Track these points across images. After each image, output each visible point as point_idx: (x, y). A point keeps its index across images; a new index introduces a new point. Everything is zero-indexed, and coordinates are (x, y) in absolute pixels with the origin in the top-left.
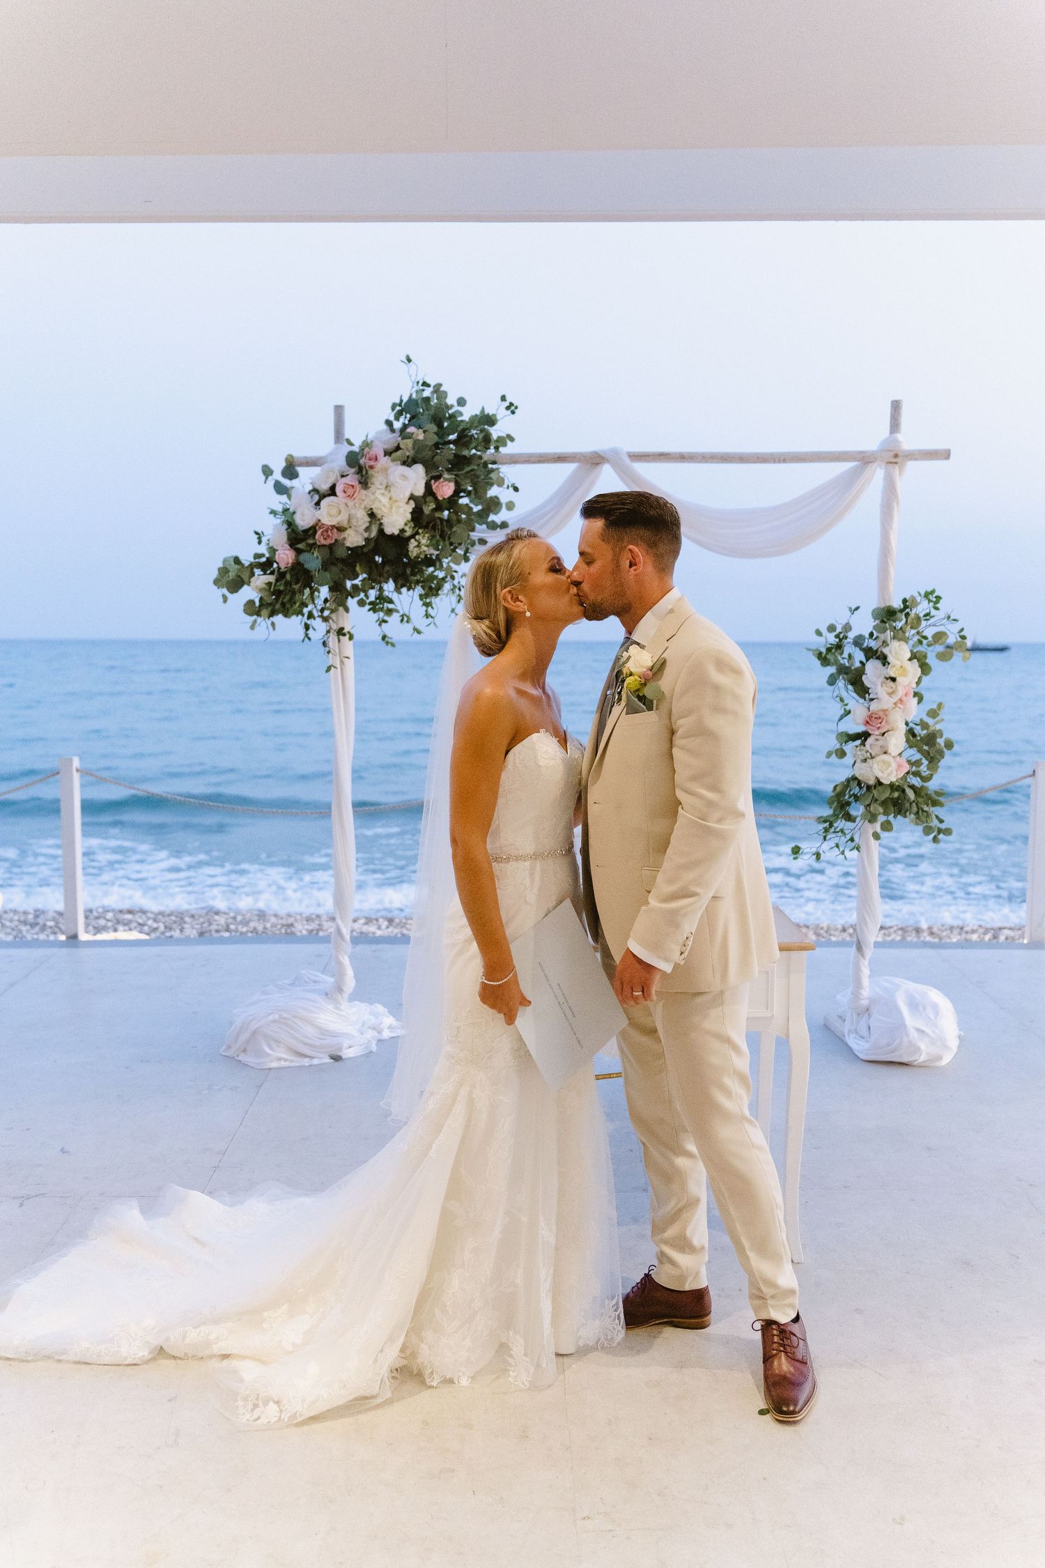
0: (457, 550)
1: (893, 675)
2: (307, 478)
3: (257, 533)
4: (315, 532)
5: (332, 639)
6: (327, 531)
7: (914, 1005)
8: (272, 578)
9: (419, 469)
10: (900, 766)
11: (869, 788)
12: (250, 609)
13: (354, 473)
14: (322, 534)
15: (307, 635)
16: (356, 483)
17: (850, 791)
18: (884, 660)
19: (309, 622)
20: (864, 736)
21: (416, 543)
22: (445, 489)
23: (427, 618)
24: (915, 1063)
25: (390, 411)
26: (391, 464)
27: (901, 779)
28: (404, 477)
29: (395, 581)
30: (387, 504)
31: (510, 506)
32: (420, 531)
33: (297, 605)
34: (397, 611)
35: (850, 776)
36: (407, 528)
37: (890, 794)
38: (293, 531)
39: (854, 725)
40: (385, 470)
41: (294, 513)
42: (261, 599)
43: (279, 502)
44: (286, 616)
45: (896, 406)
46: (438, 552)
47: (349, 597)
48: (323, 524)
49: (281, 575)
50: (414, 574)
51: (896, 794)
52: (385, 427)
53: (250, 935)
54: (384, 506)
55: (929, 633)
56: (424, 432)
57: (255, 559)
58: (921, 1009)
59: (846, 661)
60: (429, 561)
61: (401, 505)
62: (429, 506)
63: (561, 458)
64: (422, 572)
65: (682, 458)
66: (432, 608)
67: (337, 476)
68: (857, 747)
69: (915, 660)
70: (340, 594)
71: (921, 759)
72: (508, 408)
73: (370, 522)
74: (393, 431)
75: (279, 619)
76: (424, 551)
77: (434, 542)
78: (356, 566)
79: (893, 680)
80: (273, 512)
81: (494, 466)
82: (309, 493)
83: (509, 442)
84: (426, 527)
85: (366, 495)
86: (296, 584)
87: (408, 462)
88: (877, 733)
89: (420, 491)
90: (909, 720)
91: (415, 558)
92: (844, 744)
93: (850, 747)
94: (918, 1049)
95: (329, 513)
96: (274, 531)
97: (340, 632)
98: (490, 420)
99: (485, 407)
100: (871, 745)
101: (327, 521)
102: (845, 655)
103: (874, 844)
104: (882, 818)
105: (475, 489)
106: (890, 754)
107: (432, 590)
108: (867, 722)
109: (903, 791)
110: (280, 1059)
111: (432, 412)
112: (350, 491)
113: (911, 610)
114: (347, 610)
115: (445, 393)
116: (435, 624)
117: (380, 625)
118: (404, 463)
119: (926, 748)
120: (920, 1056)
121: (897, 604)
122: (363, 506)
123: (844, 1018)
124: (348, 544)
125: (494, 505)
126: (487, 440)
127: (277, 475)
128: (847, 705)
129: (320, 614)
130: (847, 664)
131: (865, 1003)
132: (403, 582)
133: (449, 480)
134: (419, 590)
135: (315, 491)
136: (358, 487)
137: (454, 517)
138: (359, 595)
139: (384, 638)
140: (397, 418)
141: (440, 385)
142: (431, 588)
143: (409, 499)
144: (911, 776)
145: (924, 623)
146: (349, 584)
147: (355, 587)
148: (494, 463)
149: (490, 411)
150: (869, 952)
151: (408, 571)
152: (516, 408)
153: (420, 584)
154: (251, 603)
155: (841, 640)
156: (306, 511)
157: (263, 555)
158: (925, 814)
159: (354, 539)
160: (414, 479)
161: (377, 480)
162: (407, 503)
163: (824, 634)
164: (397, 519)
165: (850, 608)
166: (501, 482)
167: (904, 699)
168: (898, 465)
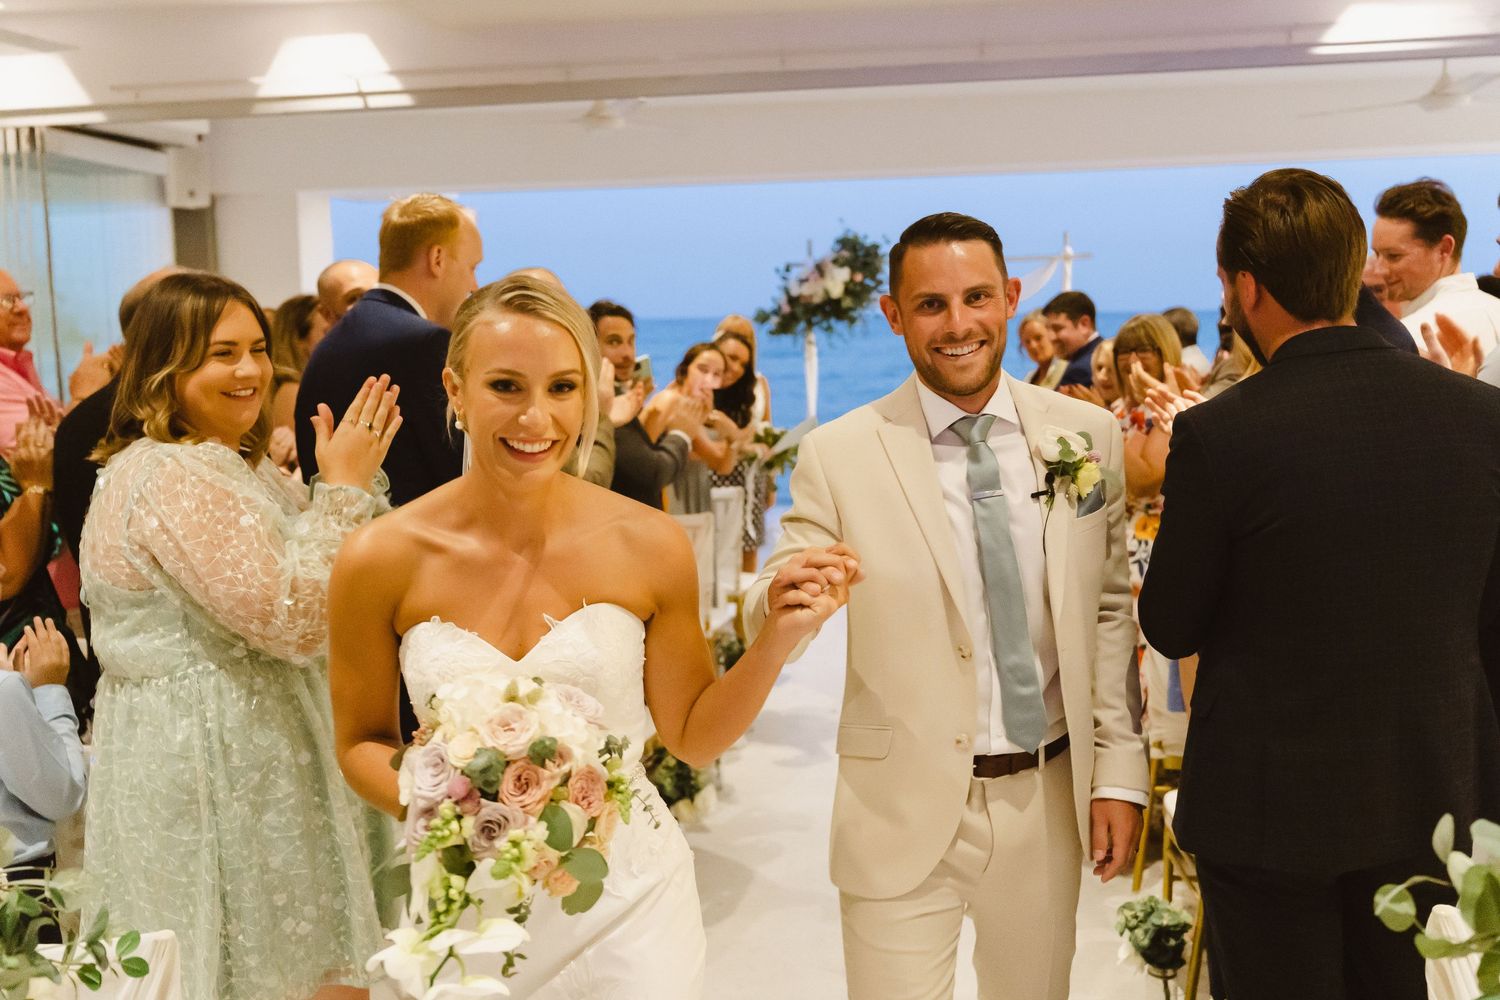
0: (864, 305)
2: (795, 273)
3: (774, 298)
4: (800, 298)
5: (806, 345)
6: (805, 298)
8: (780, 319)
9: (847, 269)
12: (772, 333)
14: (802, 299)
16: (818, 276)
21: (845, 302)
26: (834, 267)
28: (839, 273)
30: (832, 285)
32: (847, 296)
33: (791, 330)
34: (836, 332)
38: (790, 298)
40: (832, 271)
41: (790, 289)
42: (775, 328)
43: (783, 284)
44: (786, 335)
48: (803, 294)
49: (784, 317)
57: (772, 310)
60: (851, 310)
61: (839, 285)
70: (810, 325)
73: (824, 293)
75: (783, 336)
77: (853, 300)
80: (781, 289)
82: (796, 280)
84: (849, 294)
85: (822, 281)
86: (791, 321)
87: (842, 265)
89: (848, 279)
95: (806, 290)
96: (783, 299)
97: (810, 342)
98: (877, 247)
101: (805, 293)
115: (858, 234)
122: (821, 286)
125: (880, 283)
126: (876, 255)
127: (782, 272)
129: (800, 334)
132: (839, 318)
134: (846, 322)
135: (799, 279)
136: (819, 278)
137: (863, 290)
140: (836, 247)
141: (855, 231)
143: (843, 283)
146: (814, 320)
154: (771, 329)
156: (795, 289)
157: (776, 308)
159: (817, 299)
160: (845, 274)
161: (827, 274)
164: (836, 290)
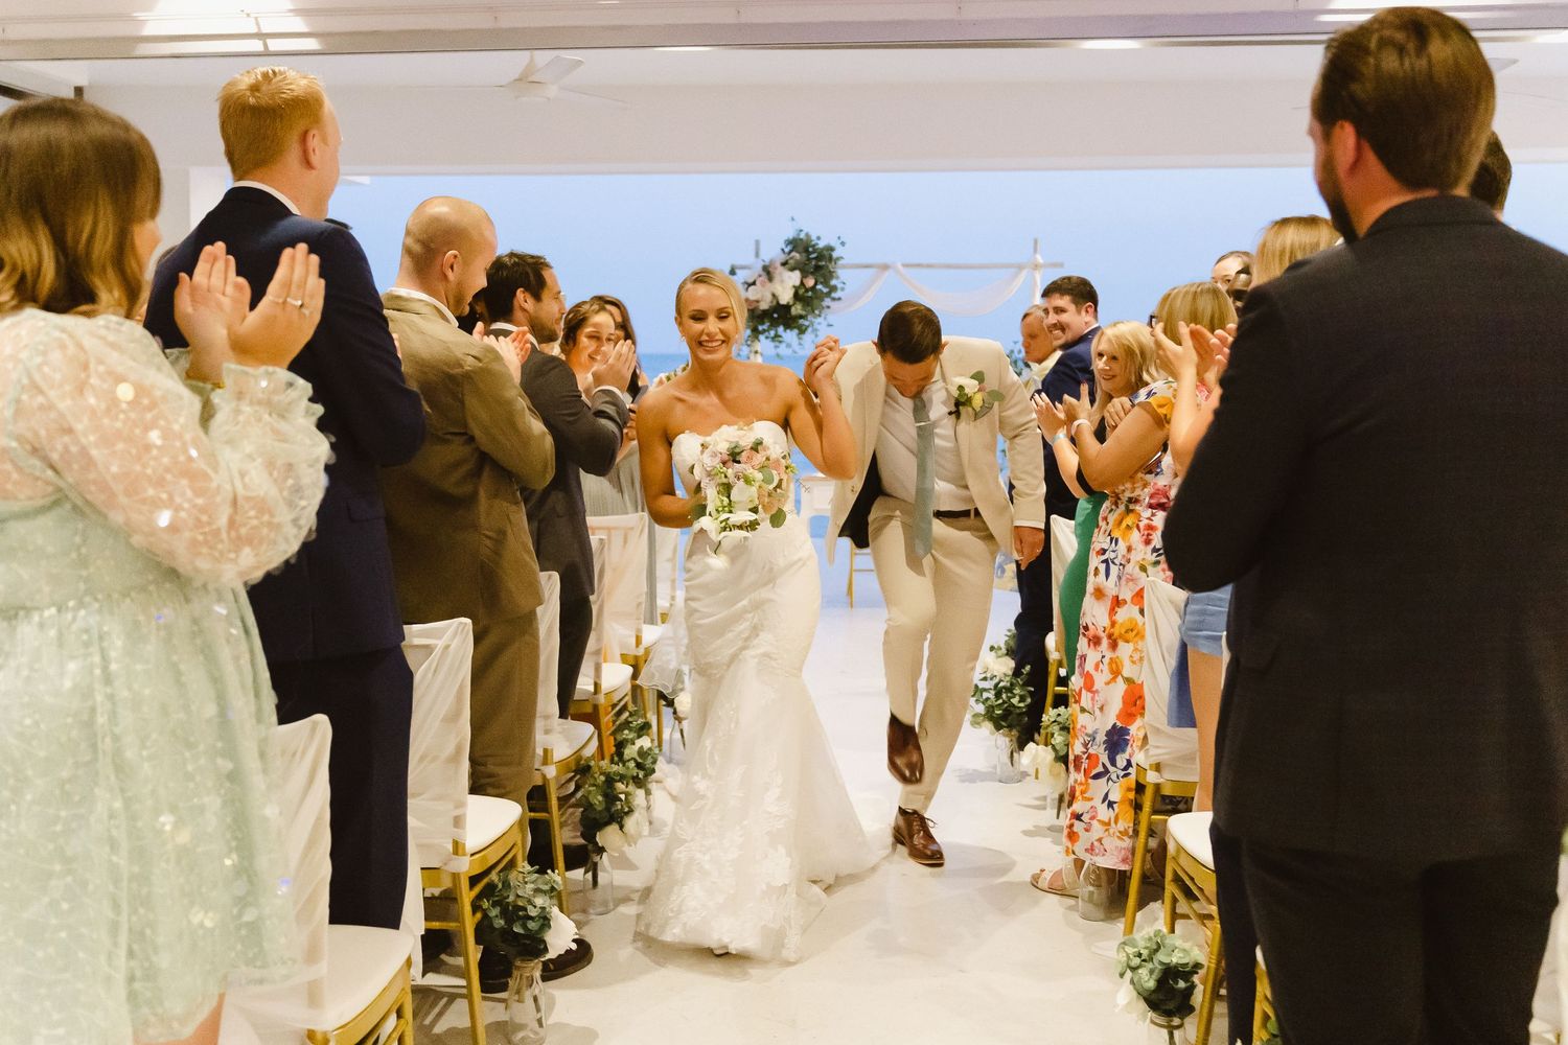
0: (815, 312)
9: (797, 273)
13: (766, 275)
16: (766, 280)
21: (795, 309)
22: (810, 282)
23: (798, 344)
25: (783, 243)
26: (784, 271)
28: (790, 277)
30: (781, 290)
31: (843, 289)
32: (797, 302)
36: (791, 301)
40: (780, 274)
45: (1036, 241)
46: (805, 313)
54: (779, 290)
60: (801, 317)
61: (788, 290)
62: (801, 290)
64: (797, 322)
65: (929, 266)
66: (801, 340)
67: (757, 276)
70: (756, 333)
72: (841, 243)
76: (799, 312)
77: (804, 308)
78: (764, 319)
81: (834, 270)
83: (841, 260)
84: (800, 300)
85: (771, 285)
87: (792, 269)
89: (798, 283)
91: (794, 315)
95: (754, 294)
97: (756, 352)
98: (832, 249)
99: (830, 242)
105: (825, 281)
112: (763, 283)
115: (811, 235)
117: (775, 348)
118: (790, 270)
122: (769, 291)
125: (834, 289)
126: (830, 258)
132: (788, 326)
134: (796, 331)
135: (746, 283)
141: (808, 231)
143: (792, 287)
146: (760, 328)
149: (833, 244)
152: (845, 243)
159: (764, 306)
160: (794, 278)
161: (777, 278)
162: (791, 289)
164: (786, 297)
168: (1038, 270)
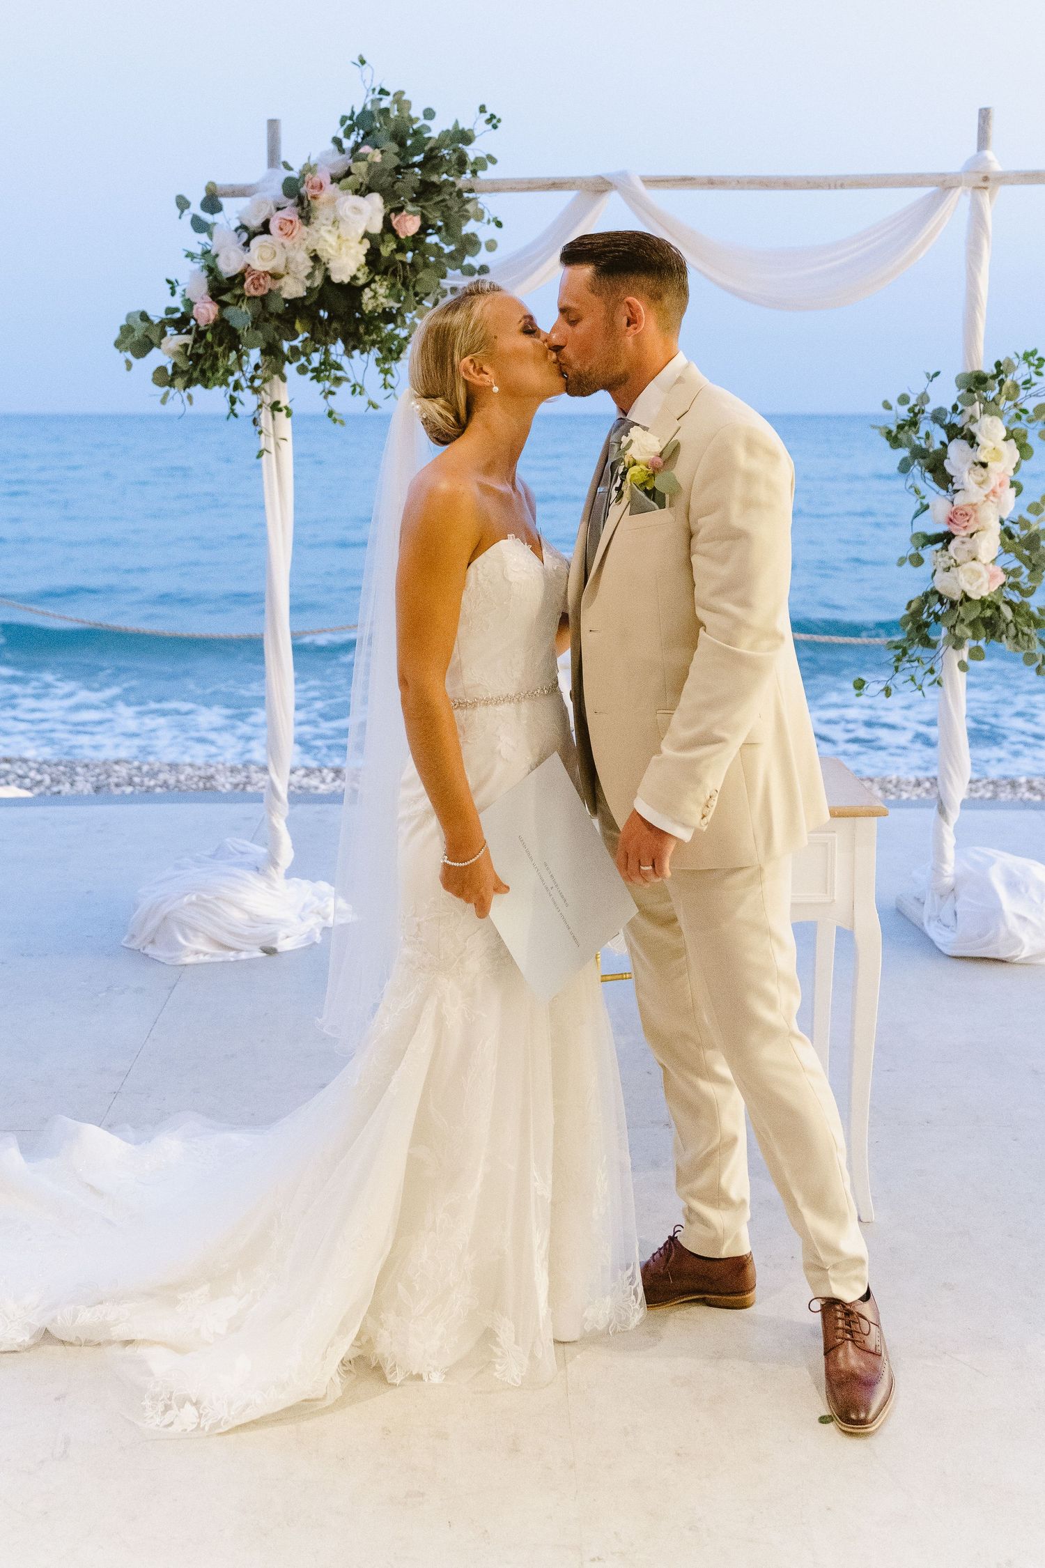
0: (424, 302)
1: (984, 460)
2: (233, 211)
3: (169, 282)
4: (244, 280)
5: (265, 416)
6: (258, 279)
7: (1013, 884)
8: (188, 339)
9: (376, 199)
10: (993, 577)
11: (953, 604)
12: (163, 378)
13: (293, 205)
14: (253, 283)
15: (232, 411)
16: (295, 218)
17: (929, 608)
18: (971, 439)
19: (235, 394)
20: (947, 538)
21: (372, 294)
22: (409, 224)
23: (385, 388)
24: (1016, 960)
25: (339, 126)
26: (340, 193)
27: (995, 593)
28: (357, 210)
29: (345, 342)
30: (334, 244)
31: (492, 246)
32: (377, 278)
33: (221, 373)
34: (348, 380)
35: (929, 589)
36: (360, 275)
37: (981, 613)
38: (215, 279)
39: (934, 524)
40: (332, 201)
41: (217, 256)
42: (175, 365)
43: (197, 242)
44: (206, 387)
45: (985, 115)
46: (398, 305)
47: (287, 363)
48: (254, 270)
49: (200, 335)
50: (368, 333)
51: (988, 613)
52: (332, 147)
53: (158, 790)
54: (331, 246)
55: (1030, 405)
56: (382, 152)
57: (167, 314)
58: (1023, 890)
59: (922, 441)
60: (388, 316)
61: (352, 244)
62: (388, 246)
63: (555, 185)
64: (379, 329)
65: (711, 183)
66: (392, 375)
67: (271, 208)
68: (937, 551)
69: (1012, 441)
70: (275, 359)
71: (1020, 567)
72: (489, 121)
73: (313, 267)
74: (342, 151)
75: (197, 390)
76: (382, 304)
77: (395, 291)
78: (294, 323)
79: (984, 465)
80: (190, 255)
81: (471, 195)
82: (236, 230)
83: (490, 165)
84: (385, 273)
85: (308, 232)
86: (220, 345)
87: (362, 191)
88: (964, 533)
89: (377, 227)
90: (1005, 517)
91: (370, 312)
92: (920, 548)
93: (929, 553)
94: (1019, 943)
95: (261, 257)
96: (193, 281)
97: (275, 407)
98: (465, 137)
99: (459, 120)
100: (956, 550)
101: (259, 266)
102: (922, 434)
103: (961, 678)
104: (969, 643)
105: (446, 225)
106: (980, 561)
107: (391, 352)
108: (951, 520)
109: (998, 608)
110: (197, 953)
111: (392, 126)
112: (288, 228)
113: (1006, 376)
114: (284, 379)
115: (409, 103)
116: (394, 395)
117: (325, 397)
118: (356, 192)
119: (1027, 553)
120: (1022, 951)
121: (989, 369)
122: (304, 247)
123: (922, 900)
124: (285, 295)
125: (470, 244)
126: (462, 162)
127: (196, 209)
128: (924, 497)
129: (249, 384)
130: (924, 446)
131: (949, 881)
132: (354, 342)
133: (414, 214)
134: (375, 353)
135: (243, 227)
136: (298, 222)
137: (420, 260)
138: (299, 359)
139: (330, 414)
140: (347, 135)
141: (402, 93)
142: (390, 350)
143: (364, 237)
144: (1008, 589)
145: (1023, 393)
146: (286, 346)
147: (294, 349)
148: (471, 191)
149: (465, 125)
150: (954, 814)
151: (362, 330)
152: (499, 121)
153: (377, 346)
154: (162, 370)
155: (916, 415)
156: (233, 255)
157: (177, 310)
158: (1026, 638)
159: (293, 288)
160: (369, 212)
161: (322, 214)
162: (360, 243)
163: (894, 408)
164: (347, 263)
165: (928, 374)
166: (479, 216)
167: (998, 490)
168: (989, 190)
